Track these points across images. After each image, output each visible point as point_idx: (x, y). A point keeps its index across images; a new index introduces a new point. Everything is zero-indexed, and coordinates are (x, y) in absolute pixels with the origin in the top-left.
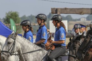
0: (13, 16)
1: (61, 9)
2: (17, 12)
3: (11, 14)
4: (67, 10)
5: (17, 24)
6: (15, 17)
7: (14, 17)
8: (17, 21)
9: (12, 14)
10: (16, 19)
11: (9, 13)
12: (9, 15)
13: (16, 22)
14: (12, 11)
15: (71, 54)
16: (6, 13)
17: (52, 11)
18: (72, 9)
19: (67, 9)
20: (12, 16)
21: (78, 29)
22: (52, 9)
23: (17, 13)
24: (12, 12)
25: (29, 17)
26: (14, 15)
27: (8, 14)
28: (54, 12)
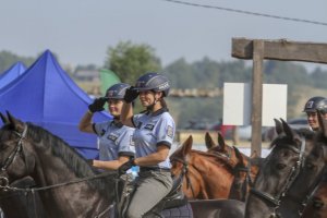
0: (134, 59)
1: (267, 43)
2: (148, 47)
4: (289, 48)
6: (141, 64)
7: (137, 63)
9: (129, 53)
11: (119, 47)
12: (120, 55)
14: (129, 42)
15: (260, 188)
16: (110, 49)
17: (234, 48)
18: (307, 44)
19: (289, 43)
20: (130, 60)
22: (236, 43)
23: (147, 51)
24: (131, 46)
25: (198, 64)
26: (137, 56)
27: (115, 51)
28: (243, 54)
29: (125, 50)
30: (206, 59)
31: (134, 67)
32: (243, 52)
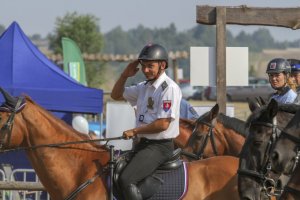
0: (80, 28)
1: (228, 9)
3: (74, 23)
5: (92, 57)
6: (87, 32)
7: (83, 32)
8: (93, 46)
9: (76, 23)
10: (89, 39)
12: (68, 25)
13: (91, 48)
16: (59, 19)
20: (77, 29)
21: (282, 76)
22: (200, 10)
23: (92, 20)
26: (81, 25)
27: (63, 21)
28: (207, 20)
29: (72, 21)
30: (141, 27)
31: (80, 36)
32: (207, 19)
